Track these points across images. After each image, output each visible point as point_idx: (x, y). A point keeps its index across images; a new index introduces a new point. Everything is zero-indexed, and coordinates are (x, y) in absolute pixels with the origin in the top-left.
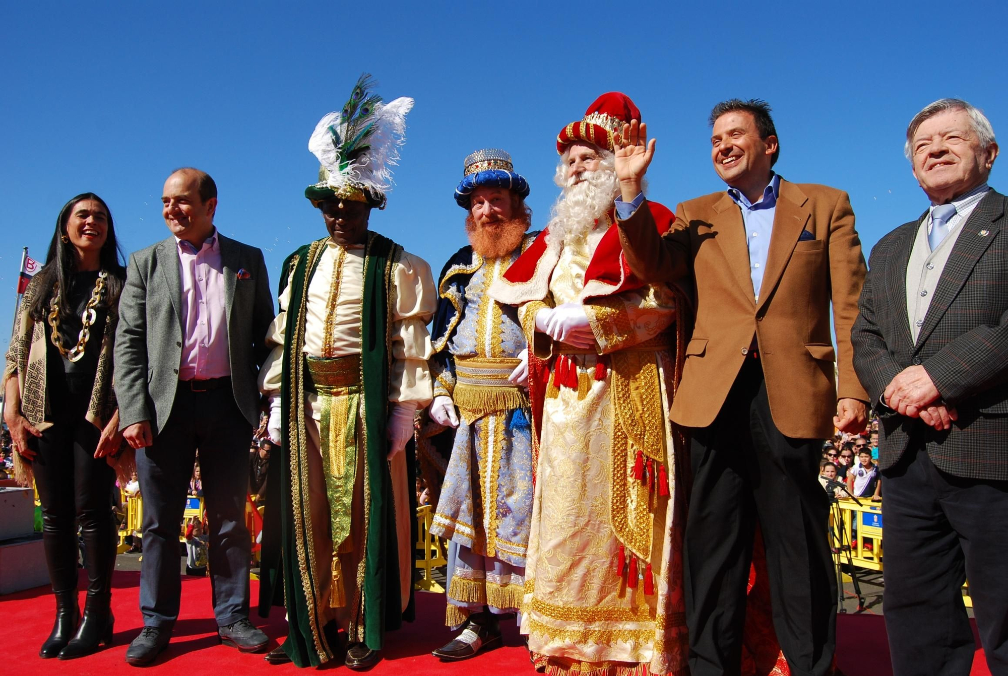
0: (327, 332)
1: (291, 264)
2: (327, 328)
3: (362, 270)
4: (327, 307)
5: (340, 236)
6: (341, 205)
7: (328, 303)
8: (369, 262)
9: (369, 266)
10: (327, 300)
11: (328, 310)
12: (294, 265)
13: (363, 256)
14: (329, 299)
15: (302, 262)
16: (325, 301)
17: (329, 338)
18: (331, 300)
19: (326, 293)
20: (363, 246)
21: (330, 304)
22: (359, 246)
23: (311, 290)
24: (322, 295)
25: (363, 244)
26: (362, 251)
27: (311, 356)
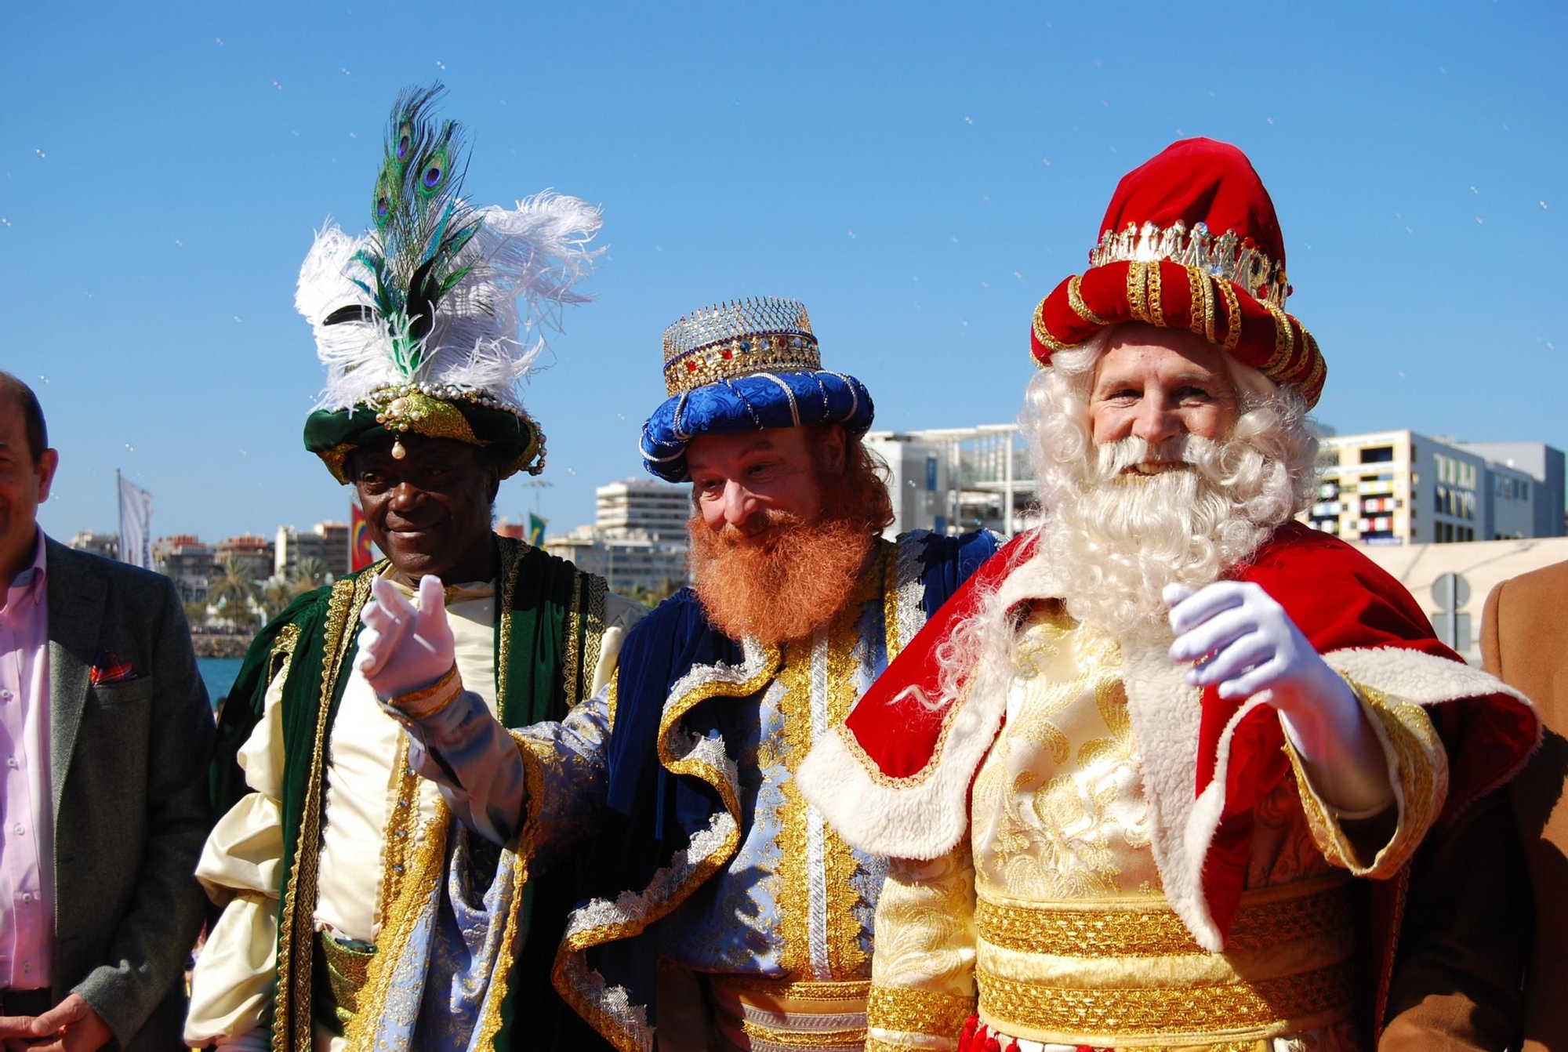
0: (391, 866)
1: (275, 651)
2: (391, 852)
3: (491, 664)
4: (391, 786)
5: (410, 546)
6: (397, 451)
7: (394, 772)
8: (513, 635)
9: (512, 648)
10: (392, 764)
11: (395, 794)
12: (283, 654)
13: (491, 617)
14: (397, 760)
15: (309, 650)
16: (386, 766)
17: (398, 882)
18: (403, 764)
19: (387, 740)
20: (490, 588)
21: (401, 776)
22: (474, 588)
23: (340, 734)
24: (374, 748)
25: (488, 581)
26: (488, 606)
27: (341, 936)
